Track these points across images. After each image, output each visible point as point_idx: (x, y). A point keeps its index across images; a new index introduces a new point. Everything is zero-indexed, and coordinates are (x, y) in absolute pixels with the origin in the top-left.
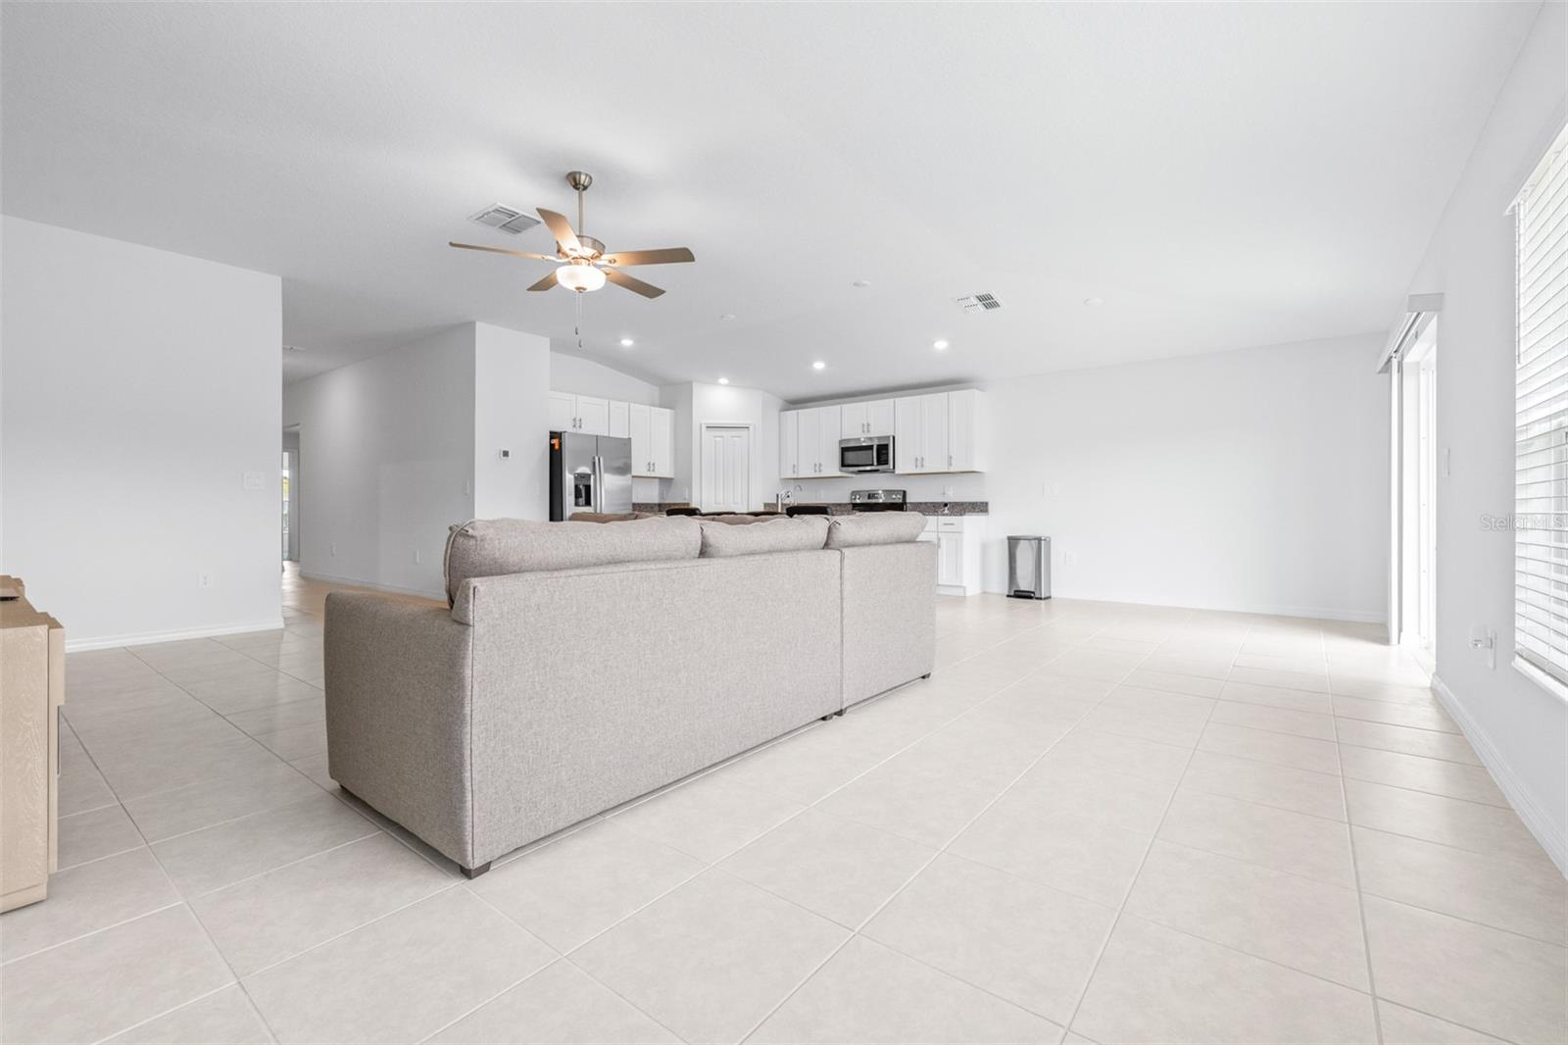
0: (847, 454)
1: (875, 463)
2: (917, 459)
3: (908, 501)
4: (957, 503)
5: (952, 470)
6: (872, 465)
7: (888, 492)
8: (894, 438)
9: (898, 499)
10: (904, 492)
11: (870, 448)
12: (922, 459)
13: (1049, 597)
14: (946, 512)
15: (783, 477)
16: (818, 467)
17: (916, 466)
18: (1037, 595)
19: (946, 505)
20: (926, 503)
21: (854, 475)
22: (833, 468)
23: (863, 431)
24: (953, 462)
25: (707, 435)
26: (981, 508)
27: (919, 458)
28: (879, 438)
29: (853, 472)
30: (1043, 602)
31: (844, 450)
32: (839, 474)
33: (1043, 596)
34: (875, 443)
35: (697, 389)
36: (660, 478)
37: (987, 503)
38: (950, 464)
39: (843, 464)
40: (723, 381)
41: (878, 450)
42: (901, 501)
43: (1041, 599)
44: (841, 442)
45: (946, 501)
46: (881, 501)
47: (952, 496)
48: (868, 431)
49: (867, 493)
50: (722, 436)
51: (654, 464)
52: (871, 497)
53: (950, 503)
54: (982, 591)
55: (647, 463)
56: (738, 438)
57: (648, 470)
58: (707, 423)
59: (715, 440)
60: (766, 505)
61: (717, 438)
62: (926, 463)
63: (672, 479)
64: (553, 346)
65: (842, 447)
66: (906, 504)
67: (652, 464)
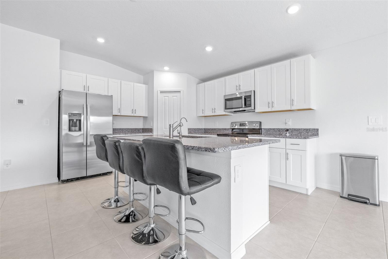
0: (229, 102)
1: (243, 106)
2: (269, 103)
3: (262, 128)
4: (295, 129)
5: (292, 108)
6: (242, 107)
7: (251, 123)
8: (254, 91)
9: (257, 126)
10: (260, 123)
11: (240, 98)
14: (288, 135)
15: (197, 116)
16: (214, 110)
17: (269, 107)
18: (374, 202)
19: (287, 130)
20: (274, 129)
21: (232, 114)
22: (221, 111)
23: (237, 90)
24: (295, 103)
25: (161, 96)
26: (314, 133)
27: (270, 102)
28: (246, 92)
29: (231, 112)
31: (226, 100)
32: (224, 113)
33: (378, 203)
34: (244, 95)
35: (156, 74)
36: (143, 117)
37: (318, 130)
38: (292, 104)
39: (226, 108)
40: (166, 68)
41: (245, 99)
42: (258, 128)
43: (375, 205)
44: (225, 96)
45: (288, 127)
46: (247, 127)
47: (291, 125)
48: (240, 89)
49: (239, 123)
50: (168, 97)
51: (135, 110)
52: (241, 125)
53: (290, 129)
54: (315, 188)
55: (132, 109)
56: (175, 97)
57: (133, 113)
58: (159, 90)
59: (165, 98)
60: (189, 129)
61: (164, 97)
62: (275, 105)
63: (147, 117)
64: (62, 46)
65: (225, 99)
66: (263, 130)
67: (134, 110)
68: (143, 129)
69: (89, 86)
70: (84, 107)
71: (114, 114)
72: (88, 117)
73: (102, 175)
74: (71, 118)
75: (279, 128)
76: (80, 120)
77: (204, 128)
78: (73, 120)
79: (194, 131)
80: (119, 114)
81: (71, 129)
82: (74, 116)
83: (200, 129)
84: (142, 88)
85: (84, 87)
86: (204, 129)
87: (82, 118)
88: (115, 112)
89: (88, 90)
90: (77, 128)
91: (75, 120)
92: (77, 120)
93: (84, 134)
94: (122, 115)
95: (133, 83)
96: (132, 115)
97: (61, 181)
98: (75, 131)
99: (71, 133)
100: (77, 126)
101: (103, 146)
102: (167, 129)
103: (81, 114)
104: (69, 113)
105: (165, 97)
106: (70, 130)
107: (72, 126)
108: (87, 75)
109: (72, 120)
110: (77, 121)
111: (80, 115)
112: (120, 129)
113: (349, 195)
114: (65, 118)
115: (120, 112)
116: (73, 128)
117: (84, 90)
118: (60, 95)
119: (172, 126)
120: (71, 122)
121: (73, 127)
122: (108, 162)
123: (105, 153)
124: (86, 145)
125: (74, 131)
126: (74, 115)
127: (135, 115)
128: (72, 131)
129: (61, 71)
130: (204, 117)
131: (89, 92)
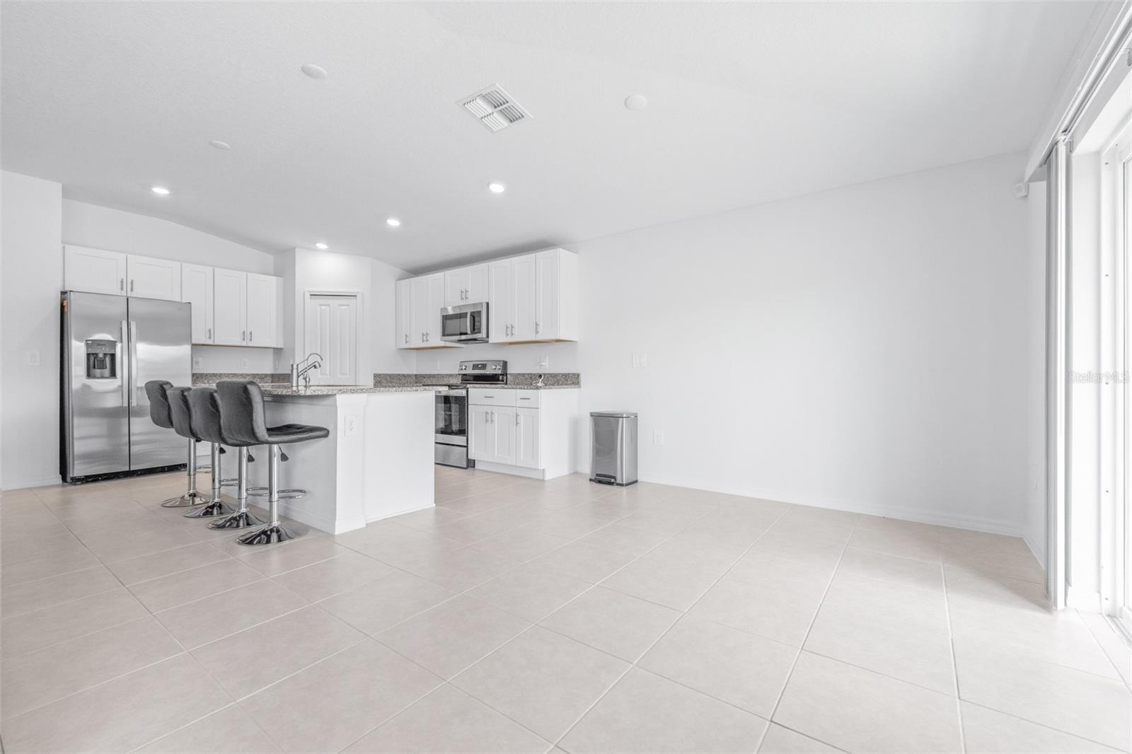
0: (449, 322)
1: (469, 332)
2: (507, 327)
3: (509, 371)
4: (551, 375)
5: (539, 338)
6: (466, 334)
7: (490, 363)
8: (488, 304)
9: (500, 370)
10: (505, 363)
11: (466, 315)
12: (512, 327)
13: (636, 482)
14: (540, 384)
15: (398, 347)
16: (425, 336)
17: (508, 335)
18: (619, 481)
19: (540, 376)
20: (524, 375)
21: (463, 346)
22: (436, 340)
23: (462, 299)
24: (540, 329)
25: (311, 303)
26: (571, 380)
27: (510, 326)
28: (473, 305)
29: (451, 342)
30: (624, 489)
31: (446, 318)
32: (443, 344)
33: (624, 483)
34: (469, 311)
35: (299, 255)
36: (274, 348)
37: (578, 375)
38: (537, 331)
39: (446, 333)
40: (321, 246)
41: (472, 317)
42: (503, 372)
43: (622, 485)
44: (444, 310)
45: (541, 373)
47: (548, 366)
48: (465, 298)
49: (472, 364)
50: (328, 305)
51: (251, 333)
52: (475, 367)
53: (545, 374)
54: (572, 472)
55: (242, 332)
56: (346, 307)
57: (244, 339)
58: (309, 291)
59: (321, 309)
60: (376, 376)
61: (319, 307)
62: (516, 331)
63: (281, 349)
64: (67, 193)
65: (443, 316)
66: (508, 376)
67: (249, 333)
68: (273, 376)
69: (132, 281)
70: (121, 328)
71: (194, 342)
72: (132, 345)
73: (166, 468)
74: (91, 351)
75: (531, 372)
76: (113, 356)
77: (415, 373)
78: (96, 354)
79: (389, 380)
80: (210, 342)
81: (91, 373)
82: (99, 347)
83: (404, 375)
84: (271, 283)
85: (122, 282)
86: (416, 375)
87: (117, 349)
88: (199, 338)
89: (132, 290)
90: (107, 372)
91: (101, 355)
92: (105, 354)
93: (122, 386)
94: (216, 343)
95: (245, 273)
96: (244, 344)
97: (69, 480)
98: (102, 377)
99: (92, 382)
100: (106, 368)
101: (163, 400)
102: (326, 375)
103: (116, 342)
104: (86, 341)
105: (322, 307)
106: (89, 375)
107: (94, 368)
108: (128, 255)
109: (93, 354)
110: (105, 358)
111: (113, 344)
112: (213, 374)
113: (597, 475)
114: (78, 350)
115: (212, 337)
116: (98, 372)
117: (122, 289)
118: (65, 302)
119: (295, 367)
120: (92, 358)
121: (98, 368)
122: (173, 427)
123: (167, 413)
124: (127, 405)
125: (99, 378)
126: (99, 345)
127: (251, 344)
128: (95, 377)
129: (64, 247)
130: (415, 351)
131: (134, 294)
